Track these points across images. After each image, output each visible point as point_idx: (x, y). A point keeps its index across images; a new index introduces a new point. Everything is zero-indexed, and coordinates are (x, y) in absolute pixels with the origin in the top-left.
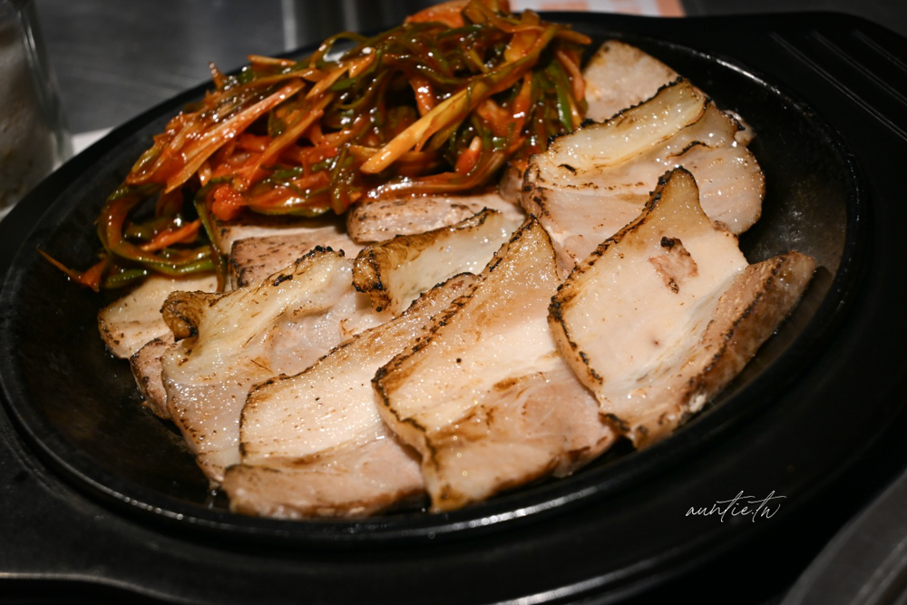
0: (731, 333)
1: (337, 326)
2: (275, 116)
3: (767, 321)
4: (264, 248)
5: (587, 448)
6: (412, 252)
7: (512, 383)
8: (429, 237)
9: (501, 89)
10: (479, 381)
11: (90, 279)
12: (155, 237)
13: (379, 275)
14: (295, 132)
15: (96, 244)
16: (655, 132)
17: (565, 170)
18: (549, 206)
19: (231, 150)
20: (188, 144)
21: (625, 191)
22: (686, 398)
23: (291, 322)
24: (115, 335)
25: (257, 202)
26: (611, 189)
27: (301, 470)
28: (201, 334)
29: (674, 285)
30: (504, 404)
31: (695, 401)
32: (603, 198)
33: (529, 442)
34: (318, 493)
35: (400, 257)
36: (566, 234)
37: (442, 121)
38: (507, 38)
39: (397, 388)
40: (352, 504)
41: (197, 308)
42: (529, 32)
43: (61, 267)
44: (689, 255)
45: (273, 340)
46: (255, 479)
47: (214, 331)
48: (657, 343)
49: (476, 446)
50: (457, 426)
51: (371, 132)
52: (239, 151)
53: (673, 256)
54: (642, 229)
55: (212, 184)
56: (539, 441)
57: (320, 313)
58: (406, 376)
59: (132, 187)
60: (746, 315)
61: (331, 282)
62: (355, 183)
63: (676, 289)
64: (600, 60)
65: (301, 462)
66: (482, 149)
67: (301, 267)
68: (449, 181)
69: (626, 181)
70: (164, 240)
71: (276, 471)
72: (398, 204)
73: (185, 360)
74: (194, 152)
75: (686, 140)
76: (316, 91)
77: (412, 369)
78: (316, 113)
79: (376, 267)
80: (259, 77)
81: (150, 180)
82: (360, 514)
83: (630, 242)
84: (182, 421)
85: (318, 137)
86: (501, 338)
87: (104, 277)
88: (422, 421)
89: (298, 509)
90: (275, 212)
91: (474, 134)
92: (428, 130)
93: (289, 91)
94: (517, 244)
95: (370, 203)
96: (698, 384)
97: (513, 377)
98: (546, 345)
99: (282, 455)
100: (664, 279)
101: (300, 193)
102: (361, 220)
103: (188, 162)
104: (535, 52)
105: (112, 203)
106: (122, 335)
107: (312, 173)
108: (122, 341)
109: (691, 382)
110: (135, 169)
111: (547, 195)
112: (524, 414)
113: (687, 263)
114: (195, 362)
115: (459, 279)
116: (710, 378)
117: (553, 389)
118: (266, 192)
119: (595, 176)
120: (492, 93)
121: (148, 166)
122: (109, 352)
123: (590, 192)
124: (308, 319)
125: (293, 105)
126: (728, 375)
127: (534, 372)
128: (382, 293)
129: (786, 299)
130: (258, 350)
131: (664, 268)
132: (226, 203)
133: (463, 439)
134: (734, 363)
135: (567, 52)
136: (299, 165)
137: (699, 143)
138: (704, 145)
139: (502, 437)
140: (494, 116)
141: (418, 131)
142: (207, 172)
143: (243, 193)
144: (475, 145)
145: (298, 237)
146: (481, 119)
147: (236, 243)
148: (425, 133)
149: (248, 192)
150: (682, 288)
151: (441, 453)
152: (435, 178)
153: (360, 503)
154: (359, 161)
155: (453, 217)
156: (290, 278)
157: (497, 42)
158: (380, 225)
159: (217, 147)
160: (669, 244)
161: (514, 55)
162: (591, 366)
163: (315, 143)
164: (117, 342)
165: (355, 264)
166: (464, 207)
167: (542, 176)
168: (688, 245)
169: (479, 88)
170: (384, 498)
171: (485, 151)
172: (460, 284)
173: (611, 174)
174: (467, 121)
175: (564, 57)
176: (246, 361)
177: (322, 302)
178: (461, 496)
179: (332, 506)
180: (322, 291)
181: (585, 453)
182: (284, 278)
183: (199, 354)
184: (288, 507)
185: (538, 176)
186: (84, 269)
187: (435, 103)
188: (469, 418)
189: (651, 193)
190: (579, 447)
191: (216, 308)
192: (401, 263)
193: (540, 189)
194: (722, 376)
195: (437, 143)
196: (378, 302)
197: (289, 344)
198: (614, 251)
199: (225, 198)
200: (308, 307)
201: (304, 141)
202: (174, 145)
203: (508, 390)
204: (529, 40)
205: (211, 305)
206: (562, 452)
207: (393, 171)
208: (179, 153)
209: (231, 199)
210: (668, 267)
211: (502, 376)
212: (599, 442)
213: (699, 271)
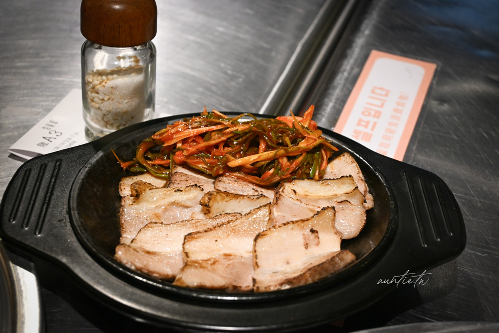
0: (309, 270)
1: (191, 213)
2: (210, 134)
3: (326, 270)
4: (184, 178)
5: (240, 287)
6: (227, 199)
7: (230, 255)
8: (237, 196)
9: (291, 155)
10: (219, 250)
11: (124, 165)
12: (155, 159)
13: (209, 202)
14: (213, 142)
15: (134, 154)
16: (334, 191)
17: (293, 192)
18: (279, 202)
19: (191, 140)
20: (178, 132)
21: (312, 207)
22: (281, 284)
23: (176, 206)
24: (122, 188)
25: (189, 161)
26: (307, 204)
27: (146, 255)
28: (140, 198)
29: (306, 246)
30: (223, 261)
31: (285, 287)
32: (302, 207)
33: (222, 276)
34: (147, 264)
35: (221, 199)
36: (279, 214)
37: (262, 158)
38: (303, 138)
39: (190, 241)
40: (155, 272)
41: (144, 189)
42: (312, 139)
43: (117, 157)
44: (319, 238)
45: (166, 210)
46: (128, 251)
47: (146, 199)
48: (288, 263)
49: (202, 270)
50: (201, 261)
51: (239, 152)
52: (194, 141)
53: (312, 236)
54: (306, 222)
55: (179, 149)
56: (225, 277)
57: (187, 207)
58: (196, 238)
59: (153, 139)
60: (318, 266)
61: (195, 198)
62: (223, 168)
63: (306, 248)
64: (339, 158)
65: (148, 253)
66: (273, 173)
67: (187, 189)
68: (257, 180)
69: (314, 204)
70: (157, 162)
71: (137, 252)
72: (235, 181)
73: (132, 204)
74: (178, 136)
75: (344, 198)
76: (228, 130)
77: (199, 237)
78: (224, 138)
79: (210, 199)
80: (214, 118)
81: (160, 140)
82: (157, 277)
83: (298, 225)
84: (122, 224)
85: (221, 147)
86: (236, 239)
87: (130, 166)
88: (190, 255)
89: (135, 266)
90: (194, 167)
91: (273, 167)
92: (256, 159)
93: (219, 127)
94: (258, 210)
95: (226, 177)
96: (289, 281)
97: (232, 254)
98: (251, 248)
99: (145, 248)
100: (304, 243)
101: (206, 164)
102: (219, 181)
103: (175, 138)
104: (311, 147)
105: (145, 142)
106: (125, 188)
107: (213, 159)
108: (123, 190)
109: (286, 280)
110: (156, 134)
111: (281, 198)
112: (226, 267)
113: (316, 240)
114: (135, 206)
115: (236, 214)
116: (295, 281)
117: (243, 264)
118: (194, 159)
119: (303, 198)
120: (287, 155)
121: (161, 135)
122: (118, 192)
123: (298, 203)
124: (182, 207)
125: (218, 132)
126: (302, 283)
127: (240, 255)
128: (208, 208)
129: (337, 266)
130: (159, 211)
131: (306, 239)
132: (179, 157)
133: (199, 266)
134: (307, 280)
135: (325, 151)
136: (210, 154)
137: (347, 201)
138: (350, 202)
139: (214, 271)
140: (284, 163)
141: (253, 158)
142: (180, 145)
143: (185, 156)
144: (272, 171)
145: (198, 178)
146: (279, 162)
147: (176, 172)
148: (254, 160)
149: (188, 157)
150: (309, 249)
151: (187, 267)
152: (252, 177)
153: (158, 273)
154: (228, 161)
155: (251, 193)
156: (181, 191)
157: (300, 138)
158: (224, 185)
159: (186, 137)
160: (312, 231)
161: (303, 144)
162: (257, 261)
163: (219, 149)
164: (121, 190)
165: (205, 195)
166: (257, 191)
167: (284, 190)
168: (321, 235)
169: (281, 151)
170: (167, 275)
171: (273, 175)
172: (234, 216)
173: (310, 199)
174: (273, 162)
175: (323, 152)
176: (153, 213)
177: (188, 203)
178: (184, 283)
179: (148, 270)
180: (190, 200)
181: (239, 288)
182: (179, 190)
183: (138, 204)
184: (133, 264)
185: (282, 191)
186: (125, 161)
187: (265, 150)
188: (207, 260)
189: (318, 212)
190: (238, 285)
191: (151, 191)
192: (221, 201)
193: (280, 195)
194: (300, 282)
195: (258, 165)
196: (205, 211)
197: (171, 213)
198: (290, 226)
199: (178, 156)
200: (183, 203)
201: (216, 146)
202: (173, 131)
203: (227, 257)
204: (311, 141)
205: (150, 189)
206: (231, 284)
207: (239, 169)
208: (173, 134)
209: (180, 156)
210: (308, 239)
211: (228, 252)
212: (246, 287)
213: (320, 245)
